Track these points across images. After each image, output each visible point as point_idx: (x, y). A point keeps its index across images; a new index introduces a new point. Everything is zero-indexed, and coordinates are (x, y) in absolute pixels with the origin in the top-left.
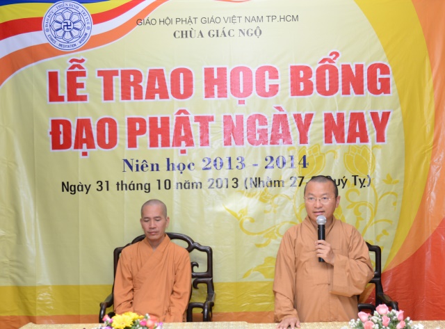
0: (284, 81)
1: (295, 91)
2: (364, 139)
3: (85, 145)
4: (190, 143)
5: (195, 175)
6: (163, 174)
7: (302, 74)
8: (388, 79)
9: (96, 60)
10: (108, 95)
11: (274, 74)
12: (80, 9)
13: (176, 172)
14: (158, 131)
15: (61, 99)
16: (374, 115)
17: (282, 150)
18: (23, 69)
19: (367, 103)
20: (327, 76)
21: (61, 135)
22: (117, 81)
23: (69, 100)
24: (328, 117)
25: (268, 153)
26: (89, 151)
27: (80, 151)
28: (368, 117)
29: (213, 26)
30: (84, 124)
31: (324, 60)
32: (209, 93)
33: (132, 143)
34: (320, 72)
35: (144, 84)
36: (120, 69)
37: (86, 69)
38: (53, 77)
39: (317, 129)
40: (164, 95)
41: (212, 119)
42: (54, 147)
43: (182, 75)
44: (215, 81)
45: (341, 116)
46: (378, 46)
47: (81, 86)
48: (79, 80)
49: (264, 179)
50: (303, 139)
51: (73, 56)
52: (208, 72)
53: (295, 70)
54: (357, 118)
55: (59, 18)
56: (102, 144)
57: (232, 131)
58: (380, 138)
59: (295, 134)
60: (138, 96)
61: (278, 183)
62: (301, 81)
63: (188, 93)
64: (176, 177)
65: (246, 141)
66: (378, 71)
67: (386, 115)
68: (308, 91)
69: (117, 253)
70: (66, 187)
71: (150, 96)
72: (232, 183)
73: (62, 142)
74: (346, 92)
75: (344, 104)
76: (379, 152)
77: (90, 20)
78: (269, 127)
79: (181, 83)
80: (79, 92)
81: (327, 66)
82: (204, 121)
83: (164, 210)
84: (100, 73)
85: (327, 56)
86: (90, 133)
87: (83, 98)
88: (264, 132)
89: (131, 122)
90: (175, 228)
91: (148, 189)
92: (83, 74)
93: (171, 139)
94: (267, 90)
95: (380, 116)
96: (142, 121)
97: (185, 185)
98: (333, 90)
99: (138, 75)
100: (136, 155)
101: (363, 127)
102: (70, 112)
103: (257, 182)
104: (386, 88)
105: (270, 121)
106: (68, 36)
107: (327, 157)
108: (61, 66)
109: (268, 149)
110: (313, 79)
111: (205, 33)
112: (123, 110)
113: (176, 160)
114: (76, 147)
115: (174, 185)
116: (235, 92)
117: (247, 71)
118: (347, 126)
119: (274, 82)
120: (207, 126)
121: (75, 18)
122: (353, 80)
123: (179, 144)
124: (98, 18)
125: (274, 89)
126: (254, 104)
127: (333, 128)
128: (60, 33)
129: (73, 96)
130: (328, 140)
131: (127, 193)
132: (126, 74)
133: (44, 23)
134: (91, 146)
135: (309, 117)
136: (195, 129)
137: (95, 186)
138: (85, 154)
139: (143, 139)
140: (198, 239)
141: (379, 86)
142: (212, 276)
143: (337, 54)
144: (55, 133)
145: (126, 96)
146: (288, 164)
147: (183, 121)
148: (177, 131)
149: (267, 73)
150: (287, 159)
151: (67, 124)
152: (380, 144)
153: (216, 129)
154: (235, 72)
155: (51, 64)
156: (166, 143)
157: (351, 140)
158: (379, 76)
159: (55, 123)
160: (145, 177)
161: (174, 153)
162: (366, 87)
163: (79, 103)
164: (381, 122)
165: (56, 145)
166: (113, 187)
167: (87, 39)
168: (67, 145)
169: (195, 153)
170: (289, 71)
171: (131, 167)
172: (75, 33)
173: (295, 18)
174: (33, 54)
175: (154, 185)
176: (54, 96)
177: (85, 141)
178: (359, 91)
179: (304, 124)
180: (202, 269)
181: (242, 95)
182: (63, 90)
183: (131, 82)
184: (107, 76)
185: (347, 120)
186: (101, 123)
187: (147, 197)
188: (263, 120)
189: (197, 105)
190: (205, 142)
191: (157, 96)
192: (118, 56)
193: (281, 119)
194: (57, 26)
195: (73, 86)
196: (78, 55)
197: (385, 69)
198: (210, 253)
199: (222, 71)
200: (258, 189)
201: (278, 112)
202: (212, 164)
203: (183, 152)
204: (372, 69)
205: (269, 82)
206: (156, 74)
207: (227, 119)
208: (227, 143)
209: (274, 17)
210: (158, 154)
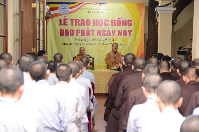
0: (110, 23)
1: (112, 25)
2: (126, 35)
3: (67, 35)
4: (90, 35)
5: (90, 42)
6: (84, 42)
7: (114, 21)
8: (132, 23)
9: (70, 17)
10: (72, 25)
11: (108, 21)
12: (67, 6)
13: (87, 41)
14: (83, 33)
15: (62, 25)
16: (129, 31)
17: (109, 37)
18: (54, 18)
19: (127, 28)
20: (119, 22)
21: (62, 33)
22: (74, 22)
23: (64, 25)
24: (119, 31)
25: (106, 38)
26: (68, 36)
27: (66, 36)
28: (127, 31)
29: (95, 11)
30: (67, 30)
31: (118, 19)
32: (94, 25)
33: (77, 35)
34: (118, 21)
35: (80, 22)
36: (75, 19)
37: (68, 19)
38: (60, 20)
39: (116, 33)
40: (84, 25)
41: (94, 30)
42: (60, 35)
43: (88, 21)
44: (95, 23)
45: (121, 30)
46: (130, 16)
47: (67, 22)
48: (66, 21)
49: (105, 43)
50: (113, 35)
51: (65, 16)
52: (94, 20)
53: (112, 20)
54: (125, 31)
55: (62, 7)
56: (71, 35)
57: (99, 33)
58: (130, 35)
59: (112, 34)
60: (79, 25)
61: (108, 44)
62: (113, 23)
63: (89, 25)
64: (86, 42)
65: (101, 35)
66: (130, 21)
67: (131, 31)
68: (115, 25)
69: (74, 58)
70: (63, 44)
71: (81, 25)
72: (98, 44)
73: (62, 34)
74: (123, 25)
75: (122, 28)
76: (129, 38)
77: (69, 8)
78: (106, 33)
79: (88, 22)
80: (66, 24)
81: (119, 20)
82: (93, 31)
83: (84, 49)
84: (71, 20)
85: (119, 18)
86: (68, 33)
87: (67, 25)
88: (105, 34)
89: (77, 31)
90: (86, 53)
91: (80, 45)
92: (67, 20)
93: (86, 34)
94: (106, 24)
95: (130, 31)
96: (79, 30)
97: (88, 44)
98: (120, 25)
99: (79, 20)
100: (78, 37)
101: (126, 33)
102: (64, 28)
103: (103, 44)
104: (131, 25)
105: (107, 31)
106: (64, 11)
107: (119, 39)
108: (62, 18)
109: (106, 37)
110: (116, 23)
111: (93, 12)
112: (75, 28)
113: (87, 39)
114: (65, 35)
115: (86, 44)
116: (99, 25)
117: (102, 20)
118: (123, 33)
119: (108, 23)
120: (93, 32)
121: (66, 8)
122: (124, 23)
123: (87, 35)
124: (70, 8)
125: (108, 24)
126: (103, 27)
127: (120, 33)
128: (62, 11)
129: (65, 25)
130: (119, 35)
131: (76, 45)
132: (76, 20)
133: (59, 8)
134: (68, 35)
135: (115, 30)
136: (91, 32)
137: (69, 44)
138: (67, 37)
139: (80, 34)
140: (91, 55)
141: (130, 24)
142: (93, 63)
143: (121, 17)
144: (61, 32)
145: (76, 25)
146: (110, 40)
147: (88, 31)
148: (87, 33)
149: (106, 21)
150: (110, 39)
151: (63, 30)
152: (130, 37)
153: (95, 32)
154: (99, 21)
155: (60, 17)
156: (84, 35)
157: (123, 36)
158: (130, 22)
159: (61, 30)
160: (80, 42)
161: (86, 37)
162: (127, 25)
163: (66, 26)
164: (130, 32)
165: (61, 35)
166: (73, 44)
167: (68, 12)
168: (63, 35)
169: (91, 38)
170: (111, 21)
171: (77, 40)
172: (65, 11)
173: (113, 9)
174: (56, 15)
175: (82, 44)
176: (61, 24)
177: (67, 34)
178: (126, 25)
179: (114, 32)
180: (91, 62)
181: (101, 25)
182: (62, 23)
183: (77, 22)
184: (72, 20)
185: (123, 31)
186: (71, 31)
187: (80, 47)
188: (105, 31)
189: (91, 27)
190: (93, 35)
191: (83, 25)
192: (74, 16)
193: (109, 31)
194: (61, 9)
195: (65, 22)
196: (66, 16)
197: (131, 21)
198: (93, 58)
199: (97, 20)
200: (103, 46)
201: (108, 29)
202: (94, 40)
203: (88, 37)
204: (129, 21)
205: (107, 23)
206: (83, 20)
207: (98, 31)
208: (97, 35)
209: (108, 9)
210: (83, 38)
